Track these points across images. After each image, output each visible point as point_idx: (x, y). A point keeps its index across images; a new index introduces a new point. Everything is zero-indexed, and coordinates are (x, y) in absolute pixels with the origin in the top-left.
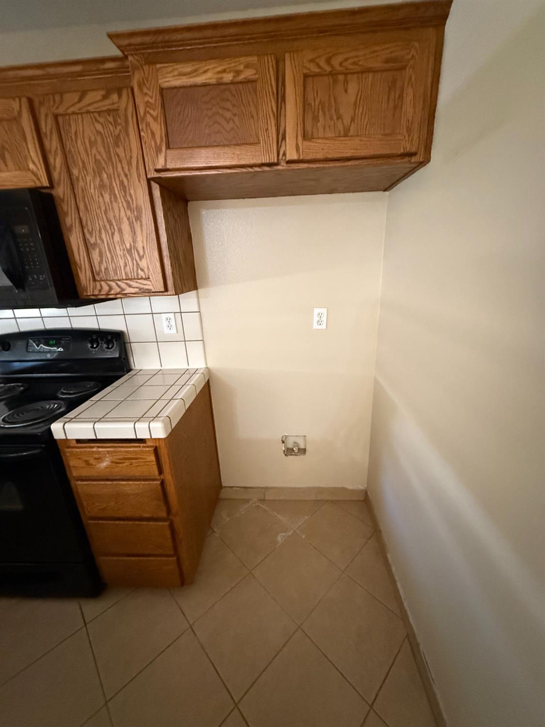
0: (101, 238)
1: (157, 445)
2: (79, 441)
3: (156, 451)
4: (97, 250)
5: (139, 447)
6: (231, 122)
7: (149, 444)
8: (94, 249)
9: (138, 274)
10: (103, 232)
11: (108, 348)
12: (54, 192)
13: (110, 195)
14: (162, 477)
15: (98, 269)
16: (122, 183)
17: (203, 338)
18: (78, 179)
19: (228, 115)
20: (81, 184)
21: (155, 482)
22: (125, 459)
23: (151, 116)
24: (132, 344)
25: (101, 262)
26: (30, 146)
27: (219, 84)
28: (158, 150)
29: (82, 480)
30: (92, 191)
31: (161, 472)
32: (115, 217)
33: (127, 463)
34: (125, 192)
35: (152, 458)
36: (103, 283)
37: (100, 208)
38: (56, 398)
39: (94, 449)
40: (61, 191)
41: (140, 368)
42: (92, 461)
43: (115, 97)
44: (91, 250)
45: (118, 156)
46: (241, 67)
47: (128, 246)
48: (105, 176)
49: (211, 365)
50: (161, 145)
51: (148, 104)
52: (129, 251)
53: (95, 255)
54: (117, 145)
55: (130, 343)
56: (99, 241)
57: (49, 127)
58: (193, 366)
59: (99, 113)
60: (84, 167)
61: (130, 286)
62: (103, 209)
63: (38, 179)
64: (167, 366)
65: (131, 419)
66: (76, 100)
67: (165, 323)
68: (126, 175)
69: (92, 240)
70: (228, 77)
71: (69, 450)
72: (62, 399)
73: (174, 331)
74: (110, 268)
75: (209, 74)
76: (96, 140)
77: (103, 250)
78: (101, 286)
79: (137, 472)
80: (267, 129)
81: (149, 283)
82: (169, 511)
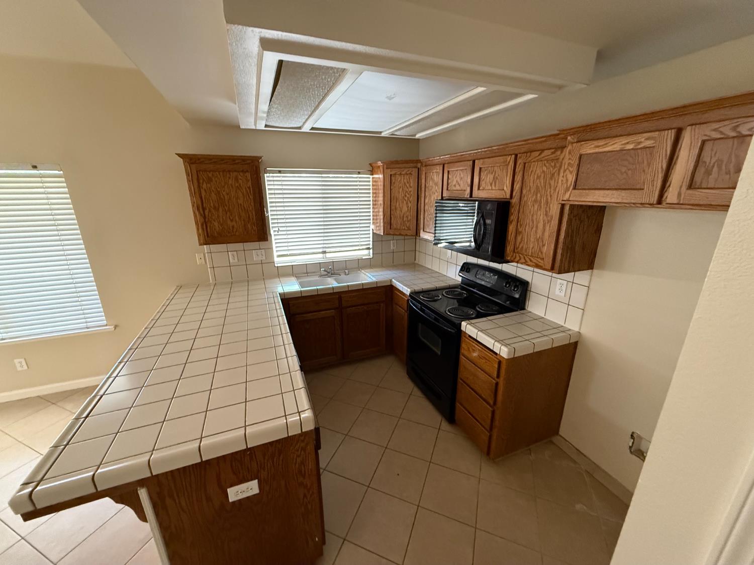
0: (525, 230)
1: (502, 360)
2: (470, 336)
3: (500, 363)
4: (521, 236)
5: (493, 355)
6: (625, 174)
7: (498, 357)
8: (519, 235)
9: (538, 255)
10: (527, 227)
11: (514, 290)
12: (511, 201)
13: (538, 206)
14: (498, 380)
15: (518, 246)
16: (547, 199)
17: (584, 308)
18: (524, 196)
19: (624, 169)
20: (525, 199)
21: (493, 381)
22: (484, 358)
23: (569, 170)
24: (531, 293)
25: (520, 243)
26: (508, 178)
27: (622, 150)
28: (567, 189)
29: (464, 356)
30: (529, 203)
31: (498, 376)
32: (536, 219)
33: (484, 361)
34: (547, 205)
35: (496, 366)
36: (517, 254)
37: (530, 212)
38: (474, 308)
39: (474, 344)
40: (515, 200)
41: (531, 311)
42: (471, 349)
43: (559, 153)
44: (518, 235)
45: (550, 184)
46: (643, 140)
47: (538, 236)
48: (539, 195)
49: (583, 331)
50: (570, 187)
51: (569, 164)
52: (538, 240)
53: (519, 238)
54: (551, 179)
55: (530, 291)
56: (523, 231)
57: (519, 169)
58: (568, 325)
59: (547, 160)
60: (530, 190)
61: (531, 261)
62: (532, 213)
63: (506, 195)
64: (549, 317)
65: (495, 338)
66: (537, 155)
67: (558, 287)
68: (551, 196)
69: (520, 230)
70: (631, 146)
71: (465, 338)
72: (477, 310)
73: (563, 294)
74: (524, 248)
75: (615, 146)
76: (540, 176)
77: (524, 237)
78: (516, 255)
79: (487, 369)
80: (653, 180)
81: (542, 262)
82: (495, 403)
